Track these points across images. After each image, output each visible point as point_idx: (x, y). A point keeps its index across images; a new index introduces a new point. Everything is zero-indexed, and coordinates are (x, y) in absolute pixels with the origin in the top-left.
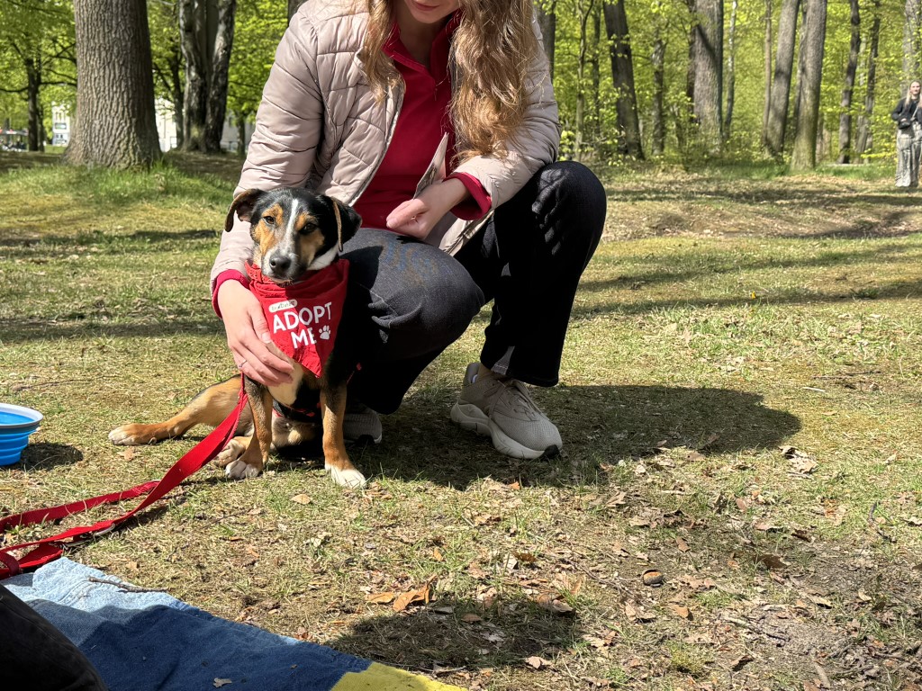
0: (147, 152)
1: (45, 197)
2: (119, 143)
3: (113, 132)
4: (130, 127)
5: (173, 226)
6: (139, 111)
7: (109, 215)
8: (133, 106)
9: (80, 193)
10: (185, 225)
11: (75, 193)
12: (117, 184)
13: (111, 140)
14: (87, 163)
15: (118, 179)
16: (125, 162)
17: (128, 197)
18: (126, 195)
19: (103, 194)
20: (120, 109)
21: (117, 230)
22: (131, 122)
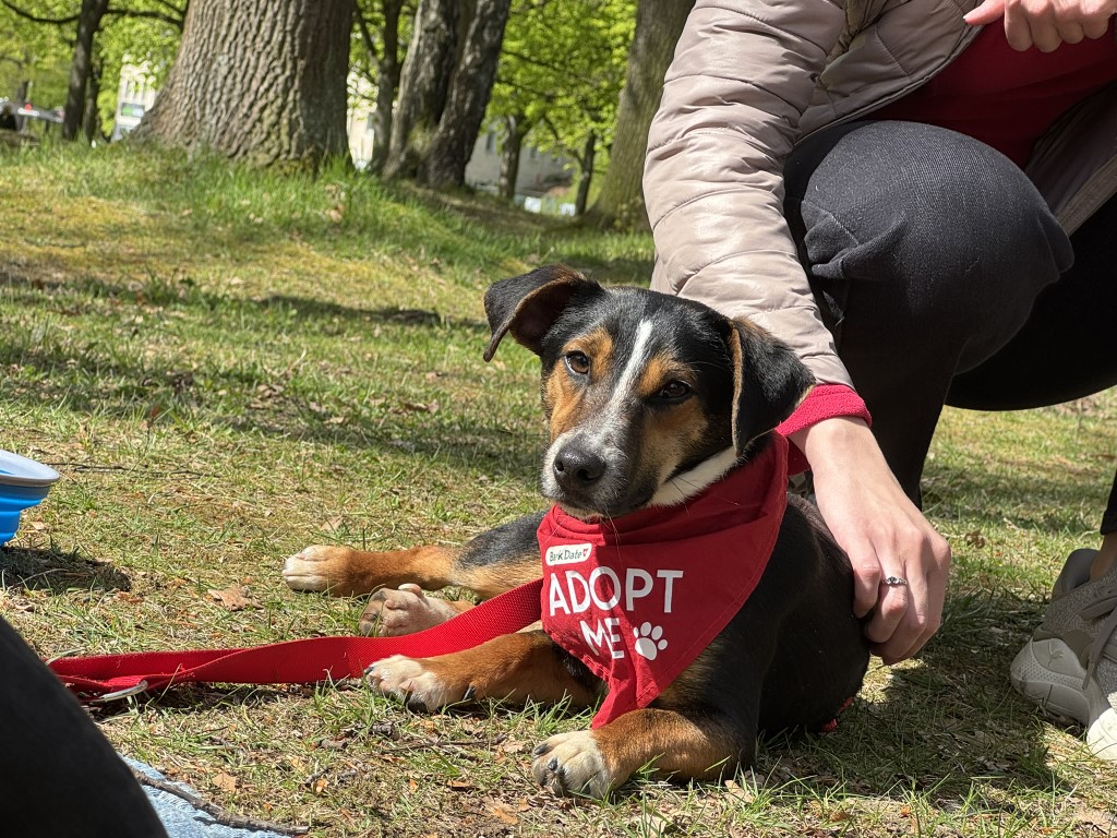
0: (318, 136)
1: (90, 202)
2: (263, 109)
3: (255, 85)
4: (292, 77)
5: (349, 295)
6: (315, 47)
7: (217, 256)
8: (304, 33)
9: (166, 205)
10: (374, 295)
11: (154, 202)
12: (244, 196)
13: (247, 101)
14: (188, 144)
15: (249, 185)
16: (269, 150)
17: (262, 225)
18: (259, 220)
19: (211, 211)
20: (277, 37)
21: (229, 286)
22: (294, 67)
